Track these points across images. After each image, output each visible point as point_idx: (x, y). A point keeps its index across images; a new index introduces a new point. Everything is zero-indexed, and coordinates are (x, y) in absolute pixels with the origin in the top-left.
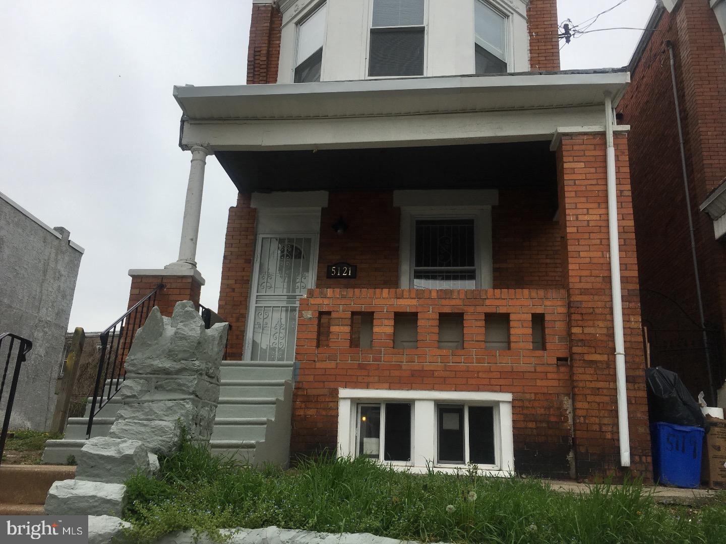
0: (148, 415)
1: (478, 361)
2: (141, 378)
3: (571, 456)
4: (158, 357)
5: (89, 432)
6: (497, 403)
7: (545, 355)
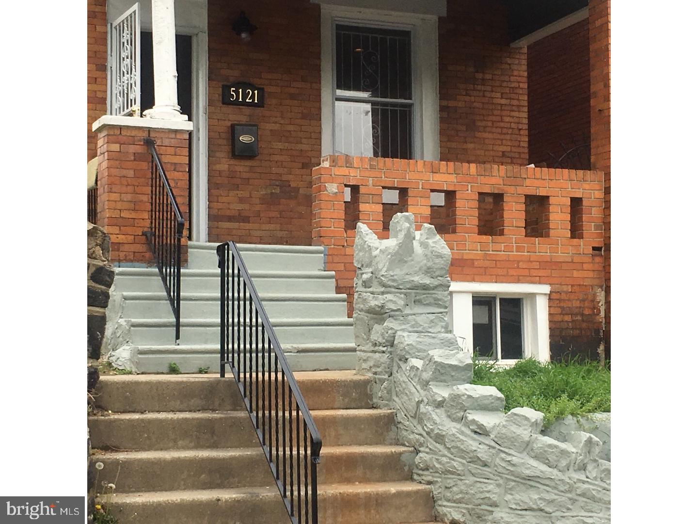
0: (414, 328)
1: (518, 250)
3: (601, 349)
4: (416, 273)
5: (178, 337)
7: (582, 243)
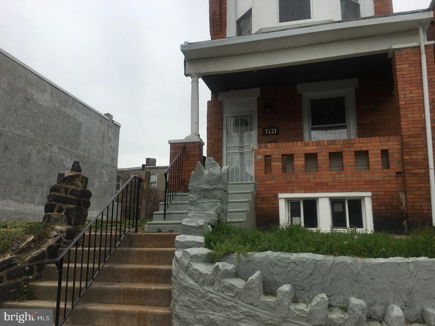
1: (352, 176)
2: (196, 193)
3: (405, 223)
5: (165, 218)
6: (363, 198)
7: (389, 171)
